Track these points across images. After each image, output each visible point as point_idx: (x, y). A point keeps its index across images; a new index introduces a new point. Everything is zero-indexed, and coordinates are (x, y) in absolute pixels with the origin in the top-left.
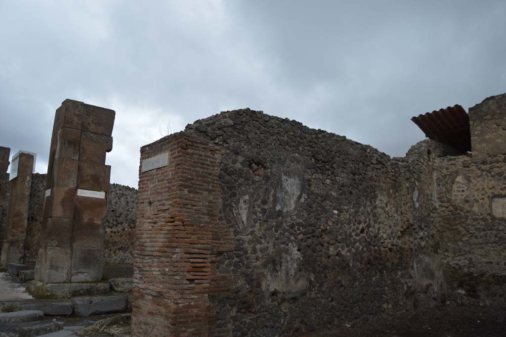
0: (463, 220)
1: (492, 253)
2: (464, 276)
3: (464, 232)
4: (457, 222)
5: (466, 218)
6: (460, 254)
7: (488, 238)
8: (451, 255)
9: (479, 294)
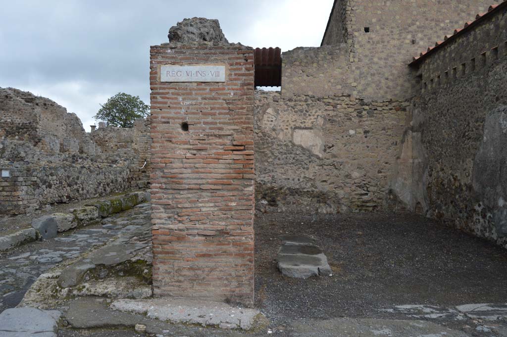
0: (270, 145)
1: (290, 172)
2: (267, 190)
3: (270, 155)
4: (265, 146)
5: (273, 143)
6: (265, 172)
7: (287, 160)
8: (258, 173)
9: (278, 203)
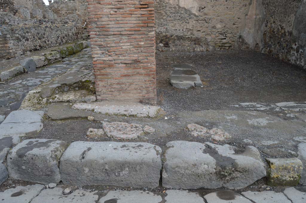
0: (164, 8)
1: (177, 25)
2: (163, 37)
3: (164, 14)
4: (161, 9)
5: (166, 6)
6: (161, 26)
7: (176, 18)
8: (157, 26)
9: (170, 45)
